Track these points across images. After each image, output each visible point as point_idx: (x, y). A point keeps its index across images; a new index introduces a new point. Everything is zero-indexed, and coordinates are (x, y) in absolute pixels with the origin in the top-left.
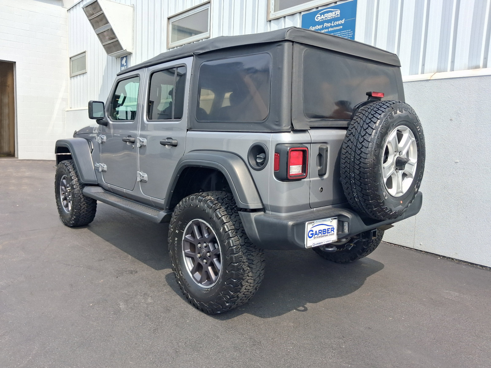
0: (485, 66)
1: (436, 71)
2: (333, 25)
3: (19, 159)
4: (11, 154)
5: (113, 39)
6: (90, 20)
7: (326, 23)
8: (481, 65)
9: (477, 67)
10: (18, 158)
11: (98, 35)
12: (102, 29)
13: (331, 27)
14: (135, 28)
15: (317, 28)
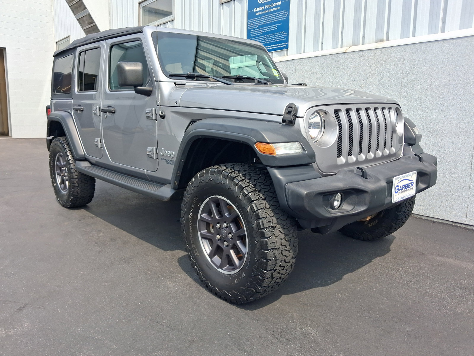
0: (387, 39)
1: (352, 45)
2: (272, 6)
3: (13, 138)
4: (5, 133)
5: (91, 23)
6: (70, 6)
7: (267, 5)
8: (385, 38)
9: (382, 40)
10: (11, 137)
11: (78, 20)
12: (81, 14)
13: (271, 8)
14: (111, 13)
15: (260, 10)
